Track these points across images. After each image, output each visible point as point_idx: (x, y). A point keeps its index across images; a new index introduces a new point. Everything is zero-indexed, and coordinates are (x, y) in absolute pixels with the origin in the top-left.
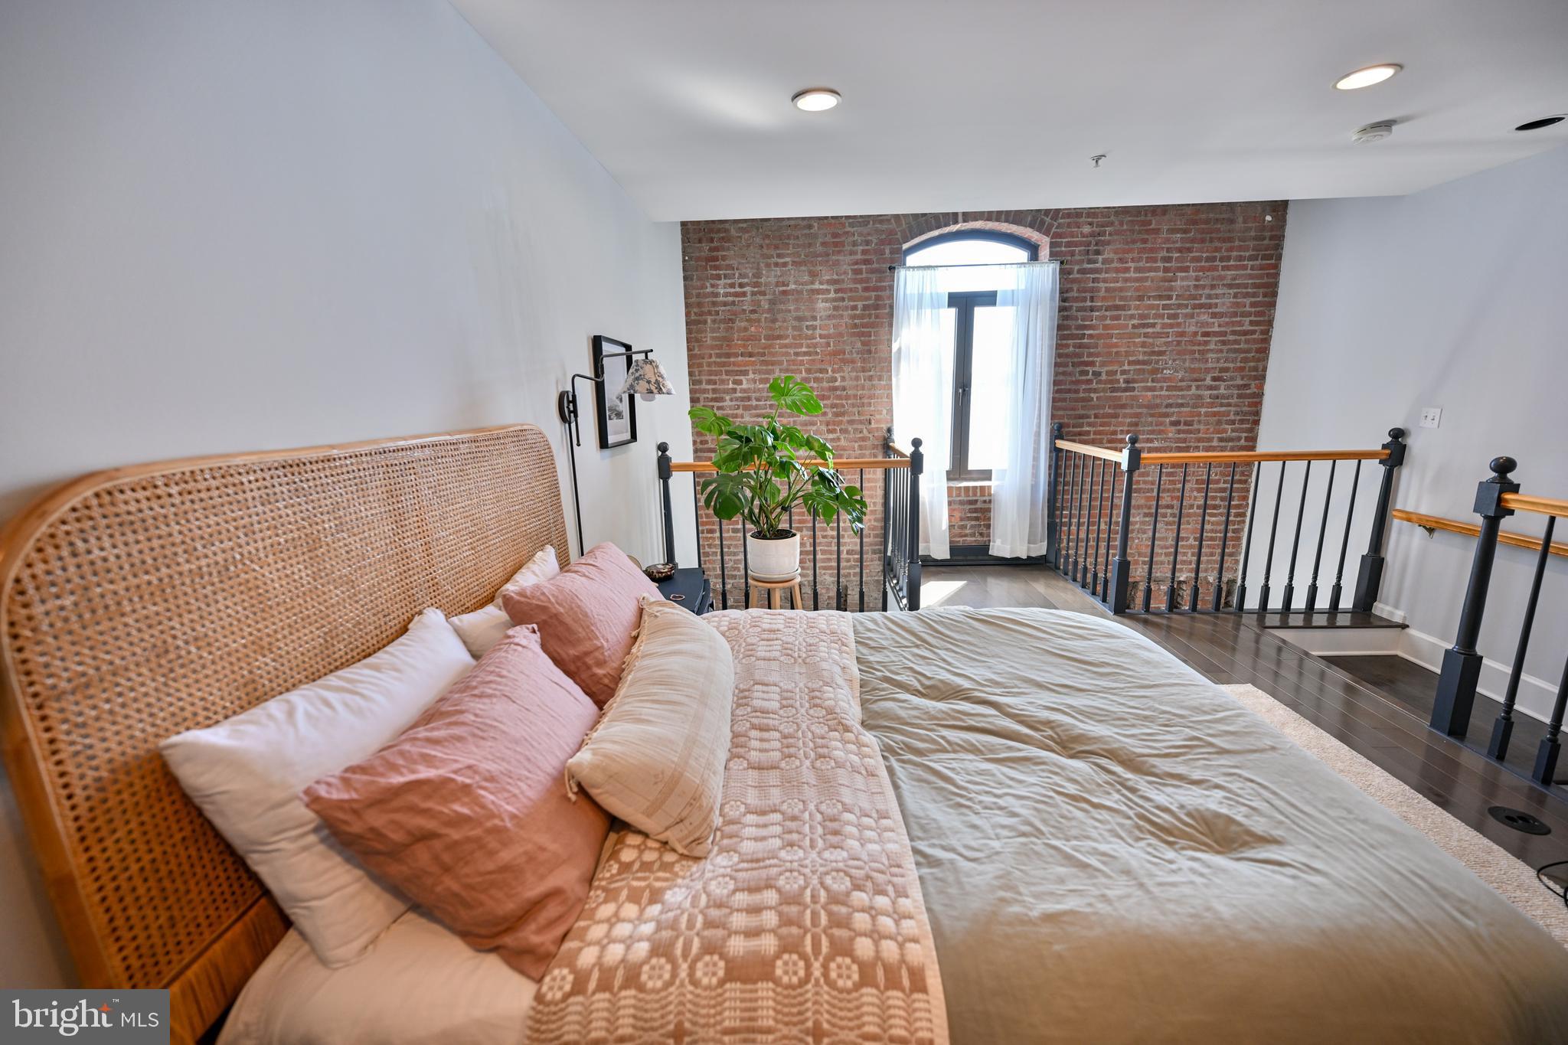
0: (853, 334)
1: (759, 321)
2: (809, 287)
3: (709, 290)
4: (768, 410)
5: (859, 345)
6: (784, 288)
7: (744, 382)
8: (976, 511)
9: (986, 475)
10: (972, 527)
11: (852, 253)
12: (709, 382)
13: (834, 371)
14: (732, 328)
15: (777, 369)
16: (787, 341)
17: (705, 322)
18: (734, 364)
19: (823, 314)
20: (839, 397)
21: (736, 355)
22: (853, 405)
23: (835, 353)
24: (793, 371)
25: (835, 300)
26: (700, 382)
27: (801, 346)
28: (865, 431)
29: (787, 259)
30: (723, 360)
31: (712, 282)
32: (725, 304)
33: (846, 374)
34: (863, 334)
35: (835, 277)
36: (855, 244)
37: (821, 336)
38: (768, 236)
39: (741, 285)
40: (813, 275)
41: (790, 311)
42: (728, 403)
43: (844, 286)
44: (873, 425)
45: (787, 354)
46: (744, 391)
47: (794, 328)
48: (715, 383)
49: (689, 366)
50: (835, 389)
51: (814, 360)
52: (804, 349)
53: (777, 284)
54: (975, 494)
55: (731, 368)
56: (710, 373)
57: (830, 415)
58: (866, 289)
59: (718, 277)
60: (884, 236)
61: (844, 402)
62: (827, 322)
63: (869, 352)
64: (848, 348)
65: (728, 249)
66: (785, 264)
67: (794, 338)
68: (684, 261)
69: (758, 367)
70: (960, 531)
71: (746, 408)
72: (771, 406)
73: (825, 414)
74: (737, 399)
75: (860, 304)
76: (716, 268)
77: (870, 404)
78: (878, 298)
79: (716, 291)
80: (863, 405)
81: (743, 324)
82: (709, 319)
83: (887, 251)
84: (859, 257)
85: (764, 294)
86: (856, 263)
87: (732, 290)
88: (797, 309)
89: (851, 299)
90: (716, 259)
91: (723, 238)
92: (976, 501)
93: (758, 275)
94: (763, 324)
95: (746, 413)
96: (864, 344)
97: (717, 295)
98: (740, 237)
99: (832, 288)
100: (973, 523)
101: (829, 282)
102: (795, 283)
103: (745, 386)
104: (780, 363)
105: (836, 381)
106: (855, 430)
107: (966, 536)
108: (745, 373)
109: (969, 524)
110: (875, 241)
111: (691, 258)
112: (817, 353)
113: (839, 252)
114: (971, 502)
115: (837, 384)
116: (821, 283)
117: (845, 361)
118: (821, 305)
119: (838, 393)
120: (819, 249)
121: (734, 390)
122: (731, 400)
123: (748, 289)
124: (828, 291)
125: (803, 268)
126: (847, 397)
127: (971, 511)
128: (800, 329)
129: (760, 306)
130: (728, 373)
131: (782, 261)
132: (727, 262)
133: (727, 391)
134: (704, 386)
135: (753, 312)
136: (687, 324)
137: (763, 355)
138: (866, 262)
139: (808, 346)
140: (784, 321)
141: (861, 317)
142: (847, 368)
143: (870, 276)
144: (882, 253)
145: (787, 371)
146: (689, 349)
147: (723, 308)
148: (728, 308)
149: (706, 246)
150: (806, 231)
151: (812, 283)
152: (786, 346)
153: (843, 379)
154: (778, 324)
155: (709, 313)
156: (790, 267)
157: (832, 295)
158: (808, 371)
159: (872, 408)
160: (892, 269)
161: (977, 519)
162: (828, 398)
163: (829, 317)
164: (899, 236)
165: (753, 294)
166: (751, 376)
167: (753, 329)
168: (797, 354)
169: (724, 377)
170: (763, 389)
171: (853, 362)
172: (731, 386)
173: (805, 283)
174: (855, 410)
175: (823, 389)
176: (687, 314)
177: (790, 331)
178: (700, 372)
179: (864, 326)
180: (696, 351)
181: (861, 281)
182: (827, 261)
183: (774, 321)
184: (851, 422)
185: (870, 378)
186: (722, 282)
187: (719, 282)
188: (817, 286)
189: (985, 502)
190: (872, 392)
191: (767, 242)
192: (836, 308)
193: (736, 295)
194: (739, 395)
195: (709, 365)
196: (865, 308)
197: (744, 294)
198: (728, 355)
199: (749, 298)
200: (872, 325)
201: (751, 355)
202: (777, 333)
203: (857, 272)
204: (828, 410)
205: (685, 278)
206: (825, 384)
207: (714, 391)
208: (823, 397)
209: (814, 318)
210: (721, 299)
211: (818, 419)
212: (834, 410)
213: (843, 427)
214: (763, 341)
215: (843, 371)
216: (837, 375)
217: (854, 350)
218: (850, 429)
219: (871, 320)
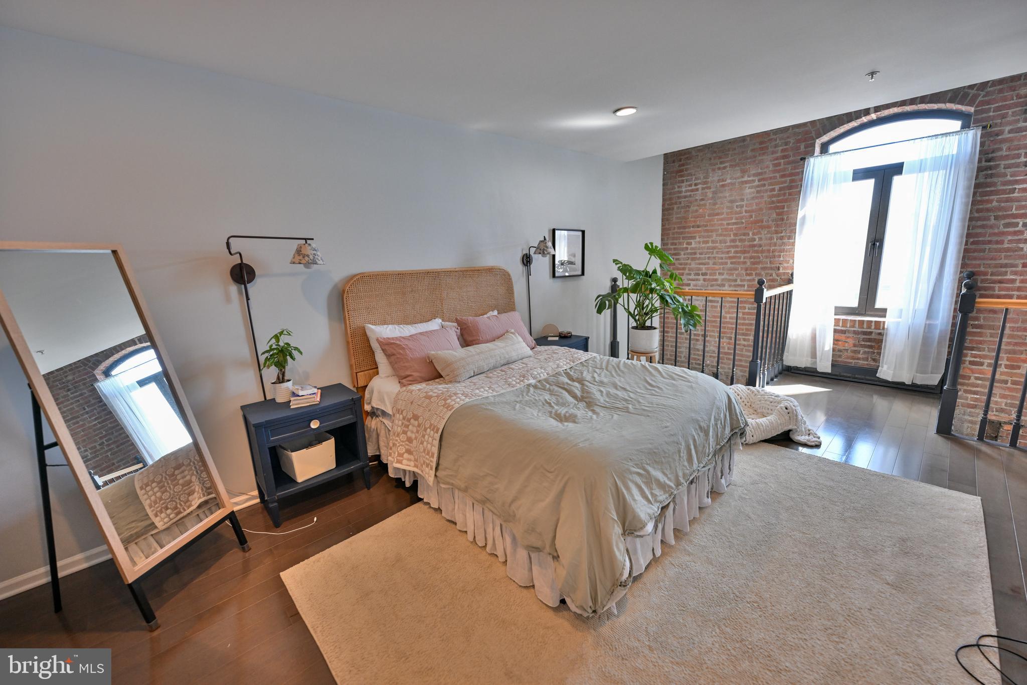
0: (771, 208)
1: (705, 205)
2: (740, 180)
3: (677, 190)
4: (707, 261)
5: (774, 215)
6: (723, 183)
7: (693, 243)
8: (870, 340)
9: (883, 312)
10: (865, 353)
11: (773, 153)
12: (672, 244)
13: (754, 234)
14: (689, 211)
15: (714, 234)
16: (722, 216)
17: (673, 209)
18: (688, 233)
19: (749, 196)
20: (757, 252)
21: (689, 227)
22: (767, 257)
23: (756, 222)
24: (725, 235)
25: (758, 186)
26: (667, 244)
27: (732, 219)
28: (774, 275)
29: (727, 164)
30: (681, 230)
31: (679, 185)
32: (685, 197)
33: (763, 236)
34: (777, 207)
35: (760, 171)
36: (776, 146)
37: (746, 212)
38: (715, 152)
39: (696, 185)
40: (744, 172)
41: (726, 197)
42: (682, 256)
43: (766, 176)
44: (781, 271)
45: (722, 224)
46: (692, 249)
47: (728, 208)
48: (676, 245)
49: (662, 235)
50: (754, 246)
51: (740, 228)
52: (733, 221)
53: (719, 181)
54: (869, 327)
55: (686, 235)
56: (674, 239)
57: (749, 264)
58: (783, 176)
59: (683, 181)
60: (800, 137)
61: (760, 255)
62: (751, 202)
63: (782, 219)
64: (765, 218)
65: (690, 164)
66: (725, 168)
67: (727, 214)
68: (664, 174)
69: (702, 234)
70: (852, 354)
71: (693, 259)
72: (709, 258)
73: (745, 263)
74: (688, 254)
75: (777, 187)
76: (682, 176)
77: (780, 256)
78: (792, 181)
79: (680, 189)
80: (774, 257)
81: (695, 208)
82: (675, 207)
83: (802, 147)
84: (779, 154)
85: (709, 188)
86: (777, 159)
87: (690, 188)
88: (730, 196)
89: (770, 184)
90: (681, 171)
91: (687, 157)
92: (871, 333)
93: (706, 177)
94: (707, 207)
95: (693, 262)
96: (778, 214)
97: (680, 192)
98: (698, 155)
99: (756, 178)
100: (866, 350)
101: (754, 175)
102: (731, 179)
103: (693, 245)
104: (717, 230)
105: (755, 240)
106: (767, 274)
107: (859, 359)
108: (694, 238)
109: (862, 350)
110: (792, 141)
111: (667, 173)
112: (742, 223)
113: (764, 154)
114: (865, 333)
115: (755, 243)
116: (749, 176)
117: (762, 227)
118: (748, 191)
119: (756, 248)
120: (749, 154)
121: (687, 248)
122: (684, 254)
123: (700, 186)
124: (753, 181)
125: (737, 168)
126: (762, 252)
127: (864, 340)
128: (732, 208)
129: (706, 196)
130: (684, 238)
131: (722, 166)
132: (689, 172)
133: (683, 249)
134: (669, 246)
135: (702, 200)
136: (663, 210)
137: (706, 226)
138: (784, 157)
139: (737, 219)
140: (722, 204)
141: (778, 195)
142: (764, 232)
143: (787, 166)
144: (798, 148)
145: (721, 235)
146: (663, 225)
147: (683, 200)
148: (687, 199)
149: (677, 164)
150: (742, 144)
151: (742, 177)
152: (722, 220)
153: (760, 239)
154: (717, 206)
155: (676, 203)
156: (728, 169)
157: (757, 183)
158: (735, 235)
159: (782, 259)
160: (803, 159)
161: (871, 347)
162: (749, 252)
163: (753, 198)
164: (813, 134)
165: (703, 189)
166: (698, 239)
167: (701, 210)
168: (728, 224)
169: (681, 241)
170: (704, 247)
171: (769, 227)
172: (685, 246)
173: (738, 178)
174: (768, 260)
175: (745, 246)
176: (663, 205)
177: (725, 210)
178: (668, 238)
179: (779, 202)
180: (667, 226)
181: (778, 171)
182: (754, 161)
183: (715, 204)
184: (764, 269)
185: (782, 238)
186: (683, 185)
187: (682, 184)
188: (746, 179)
189: (880, 334)
190: (782, 247)
191: (714, 155)
192: (758, 192)
193: (692, 191)
194: (689, 251)
195: (673, 234)
196: (780, 190)
197: (697, 190)
198: (684, 228)
199: (700, 191)
200: (786, 201)
201: (698, 227)
202: (717, 211)
203: (776, 165)
204: (747, 260)
205: (664, 185)
206: (747, 243)
207: (675, 249)
208: (744, 252)
209: (742, 200)
210: (683, 194)
211: (739, 267)
212: (752, 260)
213: (758, 272)
214: (707, 217)
215: (761, 234)
216: (756, 237)
217: (770, 219)
218: (763, 273)
219: (785, 197)
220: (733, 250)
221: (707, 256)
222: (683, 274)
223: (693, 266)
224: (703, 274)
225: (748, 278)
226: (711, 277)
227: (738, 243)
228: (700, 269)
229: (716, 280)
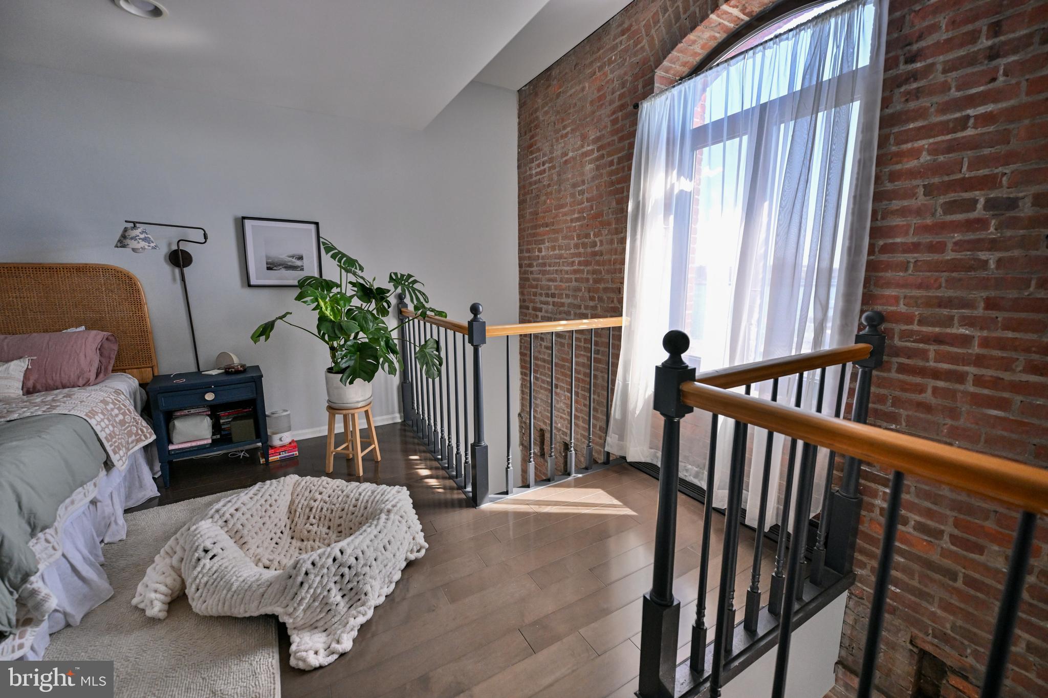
0: (610, 193)
1: (552, 193)
2: (580, 152)
3: (528, 173)
4: (555, 275)
5: (614, 204)
6: (566, 158)
7: (543, 250)
11: (611, 102)
13: (595, 236)
14: (539, 202)
15: (560, 236)
16: (567, 209)
17: (526, 201)
18: (539, 234)
19: (589, 176)
20: (598, 263)
21: (540, 226)
23: (595, 217)
24: (569, 238)
25: (597, 159)
26: (523, 251)
27: (574, 212)
28: (616, 301)
29: (568, 129)
30: (534, 231)
31: (530, 165)
32: (535, 183)
33: (604, 238)
35: (598, 134)
36: (613, 91)
37: (587, 200)
39: (543, 164)
40: (584, 137)
41: (569, 180)
42: (535, 268)
43: (604, 142)
45: (566, 221)
46: (543, 258)
47: (571, 196)
48: (529, 252)
50: (595, 254)
51: (582, 226)
52: (576, 215)
53: (562, 156)
55: (538, 238)
56: (528, 243)
58: (620, 139)
59: (533, 161)
61: (602, 268)
62: (591, 184)
63: (622, 210)
64: (605, 210)
66: (567, 135)
67: (571, 205)
68: (518, 153)
69: (550, 236)
71: (544, 273)
72: (556, 272)
74: (539, 265)
75: (616, 158)
76: (532, 153)
79: (531, 173)
80: (615, 271)
81: (544, 198)
82: (528, 197)
83: (640, 86)
84: (617, 104)
85: (555, 167)
86: (613, 112)
87: (539, 169)
88: (573, 177)
89: (609, 154)
90: (532, 145)
91: (536, 125)
93: (552, 151)
94: (553, 196)
95: (544, 278)
96: (618, 202)
97: (531, 176)
98: (544, 120)
99: (595, 147)
101: (594, 141)
102: (572, 150)
103: (543, 253)
104: (561, 230)
105: (596, 245)
106: (608, 299)
108: (542, 241)
110: (629, 79)
111: (521, 150)
112: (584, 218)
113: (601, 106)
115: (597, 249)
116: (588, 145)
117: (603, 224)
118: (588, 167)
119: (598, 258)
120: (588, 108)
121: (538, 257)
123: (546, 166)
124: (593, 151)
125: (578, 134)
126: (604, 263)
128: (574, 195)
129: (552, 179)
130: (536, 242)
131: (565, 131)
132: (537, 146)
133: (535, 258)
134: (525, 254)
135: (549, 185)
136: (519, 204)
137: (553, 224)
138: (622, 108)
139: (579, 212)
140: (565, 191)
141: (616, 172)
142: (605, 231)
143: (624, 122)
144: (636, 90)
145: (566, 237)
146: (519, 225)
147: (534, 187)
148: (537, 186)
149: (528, 136)
151: (582, 147)
152: (566, 214)
153: (601, 243)
154: (562, 194)
155: (528, 193)
156: (570, 136)
157: (596, 154)
158: (578, 237)
160: (636, 106)
162: (591, 264)
163: (593, 179)
165: (549, 169)
166: (547, 244)
167: (548, 202)
168: (572, 221)
169: (534, 246)
170: (552, 256)
172: (537, 253)
173: (579, 149)
174: (609, 277)
175: (587, 255)
176: (519, 196)
177: (569, 200)
178: (523, 242)
179: (617, 182)
180: (522, 226)
181: (617, 131)
182: (593, 119)
183: (560, 191)
184: (606, 290)
185: (622, 241)
187: (533, 165)
188: (585, 149)
191: (558, 117)
192: (597, 168)
193: (541, 173)
194: (540, 261)
195: (528, 236)
196: (619, 161)
197: (545, 171)
198: (536, 227)
199: (547, 174)
200: (625, 179)
201: (547, 225)
202: (561, 202)
203: (614, 122)
204: (590, 277)
205: (518, 167)
206: (589, 250)
207: (529, 258)
208: (587, 263)
209: (583, 182)
210: (534, 179)
211: (583, 286)
212: (595, 276)
213: (600, 295)
214: (554, 211)
215: (601, 235)
216: (597, 240)
217: (610, 210)
218: (605, 297)
219: (625, 174)
220: (577, 260)
221: (555, 268)
222: (535, 294)
223: (544, 283)
224: (553, 296)
225: (592, 304)
226: (559, 300)
227: (581, 250)
228: (549, 288)
229: (563, 305)
